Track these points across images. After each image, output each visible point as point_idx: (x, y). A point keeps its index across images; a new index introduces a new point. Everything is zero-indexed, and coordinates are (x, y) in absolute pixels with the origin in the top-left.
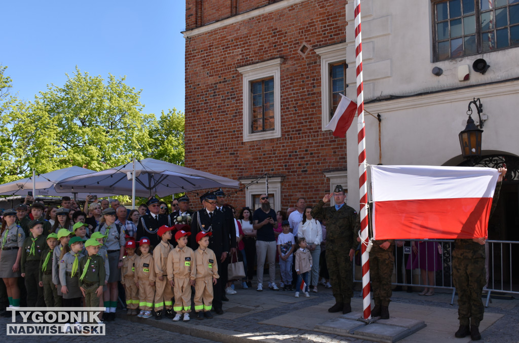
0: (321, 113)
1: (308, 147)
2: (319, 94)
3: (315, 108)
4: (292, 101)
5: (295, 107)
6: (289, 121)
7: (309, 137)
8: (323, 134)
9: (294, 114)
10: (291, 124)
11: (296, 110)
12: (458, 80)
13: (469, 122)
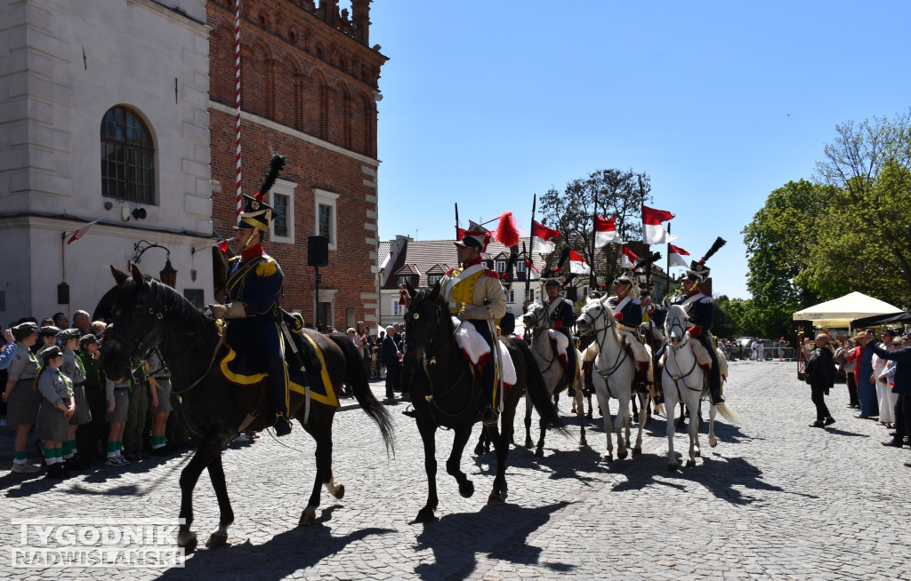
12: (122, 219)
13: (168, 263)
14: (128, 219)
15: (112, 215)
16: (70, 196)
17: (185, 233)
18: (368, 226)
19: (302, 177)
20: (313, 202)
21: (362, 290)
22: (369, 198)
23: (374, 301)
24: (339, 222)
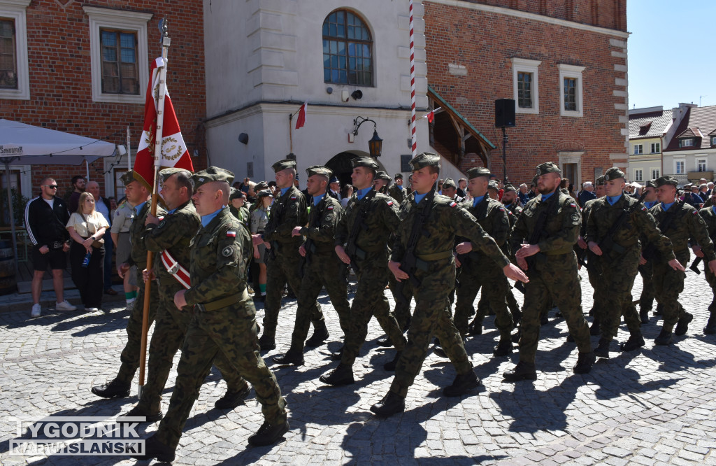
0: (91, 81)
1: (72, 117)
2: (88, 59)
3: (81, 73)
4: (46, 58)
5: (51, 66)
6: (43, 82)
7: (73, 105)
8: (94, 106)
9: (49, 74)
10: (46, 86)
11: (52, 71)
12: (343, 101)
13: (375, 134)
14: (348, 100)
15: (333, 98)
16: (296, 86)
17: (401, 108)
18: (616, 93)
19: (547, 55)
20: (558, 76)
21: (610, 151)
22: (617, 68)
23: (625, 161)
24: (586, 91)
